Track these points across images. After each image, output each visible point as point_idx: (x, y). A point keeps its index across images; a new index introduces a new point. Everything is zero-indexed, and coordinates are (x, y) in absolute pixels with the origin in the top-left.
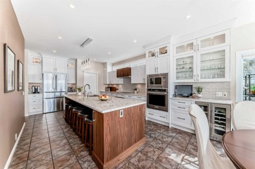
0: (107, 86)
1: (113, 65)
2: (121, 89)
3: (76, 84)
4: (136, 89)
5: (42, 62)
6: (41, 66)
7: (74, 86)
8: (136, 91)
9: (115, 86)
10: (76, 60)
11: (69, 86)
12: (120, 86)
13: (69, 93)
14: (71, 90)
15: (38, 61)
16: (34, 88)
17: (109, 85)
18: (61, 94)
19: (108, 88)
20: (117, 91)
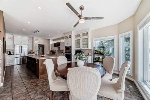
0: (51, 51)
1: (54, 40)
2: (57, 52)
3: (33, 50)
4: (63, 52)
5: (13, 39)
6: (13, 41)
7: (32, 51)
8: (63, 53)
9: (54, 51)
10: (33, 38)
11: (29, 51)
12: (57, 51)
13: (29, 55)
14: (30, 53)
15: (11, 38)
16: (9, 52)
17: (51, 50)
18: (24, 55)
19: (51, 52)
20: (55, 53)
